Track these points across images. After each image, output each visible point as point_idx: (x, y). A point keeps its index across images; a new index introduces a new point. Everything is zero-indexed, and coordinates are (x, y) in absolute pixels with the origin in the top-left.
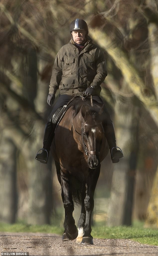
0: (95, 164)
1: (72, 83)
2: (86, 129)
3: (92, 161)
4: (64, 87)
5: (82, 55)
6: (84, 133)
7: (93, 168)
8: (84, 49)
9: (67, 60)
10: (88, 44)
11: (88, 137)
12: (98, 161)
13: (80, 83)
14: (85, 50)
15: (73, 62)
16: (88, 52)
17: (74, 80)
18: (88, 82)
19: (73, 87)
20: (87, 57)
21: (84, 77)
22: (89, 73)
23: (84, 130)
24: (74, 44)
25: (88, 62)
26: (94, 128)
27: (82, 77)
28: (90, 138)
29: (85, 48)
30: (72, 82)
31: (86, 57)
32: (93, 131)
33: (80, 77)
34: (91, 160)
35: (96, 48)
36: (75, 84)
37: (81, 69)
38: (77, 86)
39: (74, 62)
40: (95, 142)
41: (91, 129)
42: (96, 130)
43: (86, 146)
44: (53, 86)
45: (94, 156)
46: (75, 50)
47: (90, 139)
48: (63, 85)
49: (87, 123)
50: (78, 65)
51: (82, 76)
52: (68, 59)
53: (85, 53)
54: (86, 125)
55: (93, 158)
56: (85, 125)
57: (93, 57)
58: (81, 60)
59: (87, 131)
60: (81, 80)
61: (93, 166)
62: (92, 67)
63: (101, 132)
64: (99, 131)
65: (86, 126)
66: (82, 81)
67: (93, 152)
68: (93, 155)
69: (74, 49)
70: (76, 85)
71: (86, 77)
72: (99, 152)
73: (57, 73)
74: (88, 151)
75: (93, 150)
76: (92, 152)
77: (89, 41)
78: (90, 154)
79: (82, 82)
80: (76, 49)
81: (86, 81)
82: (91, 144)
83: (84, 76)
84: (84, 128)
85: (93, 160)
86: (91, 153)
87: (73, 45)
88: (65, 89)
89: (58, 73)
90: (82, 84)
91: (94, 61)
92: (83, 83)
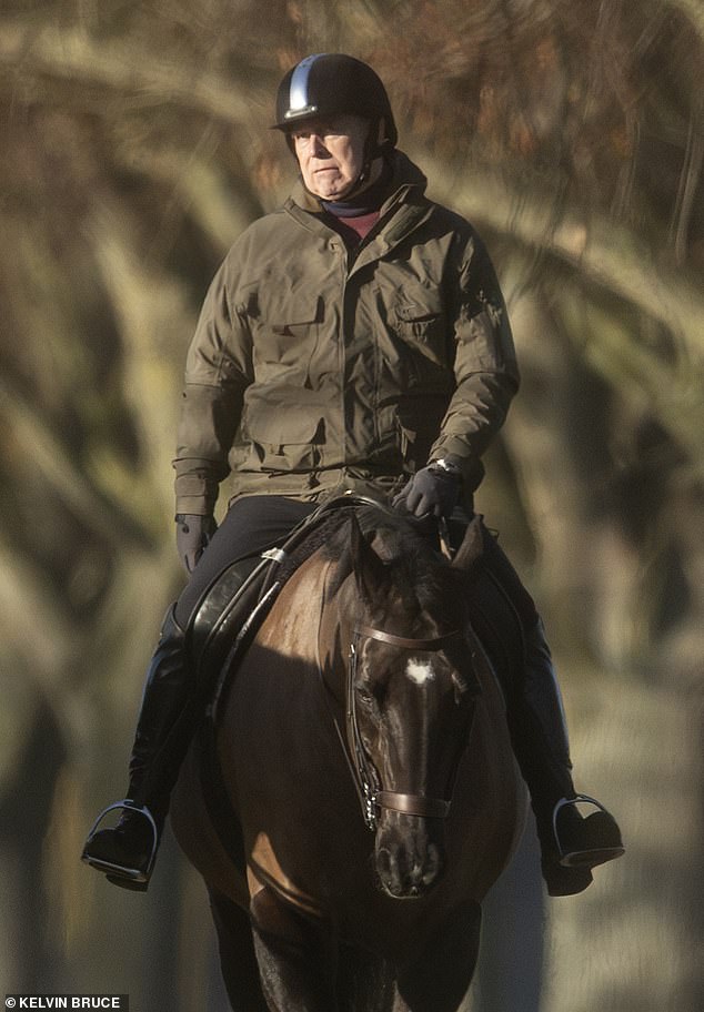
0: (417, 870)
1: (312, 442)
2: (372, 661)
3: (401, 854)
4: (262, 461)
5: (366, 274)
6: (360, 684)
7: (401, 895)
8: (380, 239)
9: (276, 301)
10: (398, 206)
11: (383, 709)
12: (435, 857)
13: (355, 442)
14: (382, 244)
15: (312, 318)
16: (399, 254)
17: (322, 420)
18: (407, 435)
19: (316, 461)
20: (395, 286)
21: (384, 404)
22: (411, 382)
23: (365, 667)
24: (316, 208)
25: (400, 318)
26: (422, 660)
27: (367, 404)
28: (394, 715)
29: (385, 231)
30: (311, 438)
31: (392, 288)
32: (419, 672)
33: (356, 405)
34: (395, 847)
35: (450, 234)
36: (330, 445)
37: (365, 360)
38: (340, 459)
39: (320, 318)
40: (424, 738)
41: (406, 665)
42: (436, 670)
43: (369, 758)
44: (197, 464)
45: (415, 826)
46: (326, 247)
47: (398, 721)
48: (252, 447)
49: (380, 627)
50: (345, 333)
51: (370, 395)
52: (285, 300)
53: (384, 259)
54: (379, 636)
55: (405, 835)
56: (369, 640)
57: (434, 286)
58: (359, 303)
59: (383, 671)
60: (364, 421)
61: (406, 882)
62: (429, 344)
63: (462, 688)
64: (453, 677)
65: (375, 642)
66: (371, 430)
67: (411, 803)
68: (410, 819)
69: (321, 242)
70: (334, 451)
71: (396, 406)
72: (448, 804)
73: (215, 383)
74: (381, 789)
75: (411, 790)
76: (402, 802)
77: (402, 191)
78: (394, 814)
79: (368, 435)
80: (331, 242)
81: (395, 429)
82: (402, 752)
83: (380, 396)
84: (364, 655)
85: (410, 851)
86: (395, 805)
87: (311, 217)
88: (264, 470)
89: (223, 382)
90: (370, 449)
91: (436, 309)
92: (377, 444)
